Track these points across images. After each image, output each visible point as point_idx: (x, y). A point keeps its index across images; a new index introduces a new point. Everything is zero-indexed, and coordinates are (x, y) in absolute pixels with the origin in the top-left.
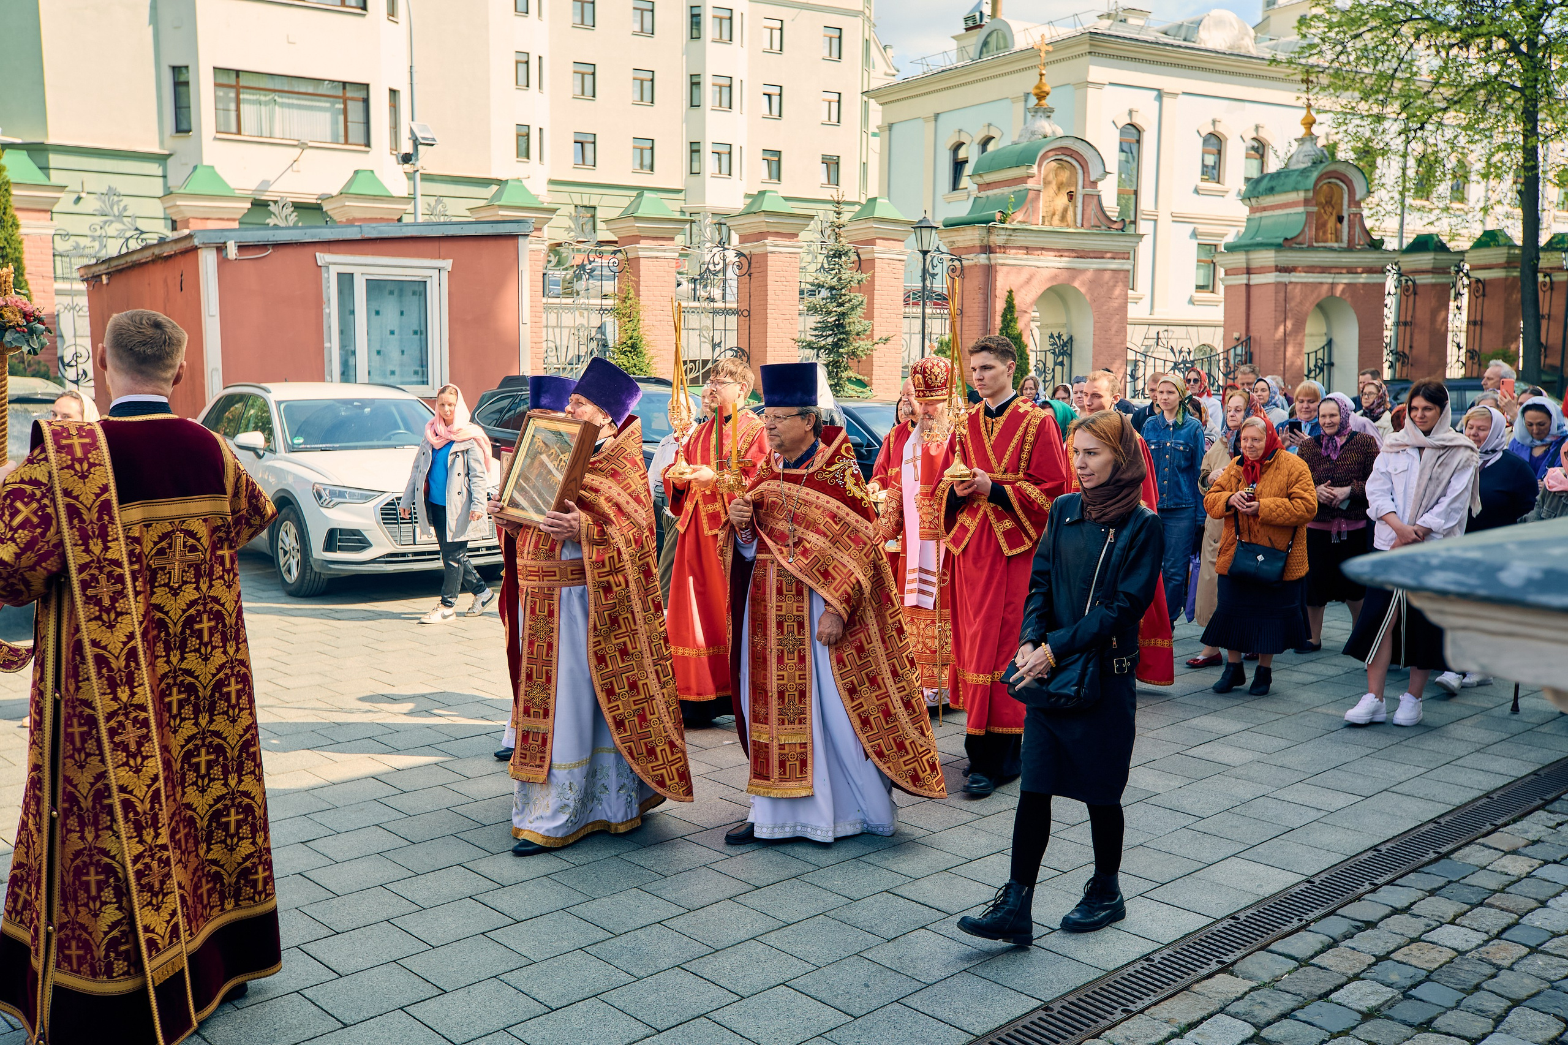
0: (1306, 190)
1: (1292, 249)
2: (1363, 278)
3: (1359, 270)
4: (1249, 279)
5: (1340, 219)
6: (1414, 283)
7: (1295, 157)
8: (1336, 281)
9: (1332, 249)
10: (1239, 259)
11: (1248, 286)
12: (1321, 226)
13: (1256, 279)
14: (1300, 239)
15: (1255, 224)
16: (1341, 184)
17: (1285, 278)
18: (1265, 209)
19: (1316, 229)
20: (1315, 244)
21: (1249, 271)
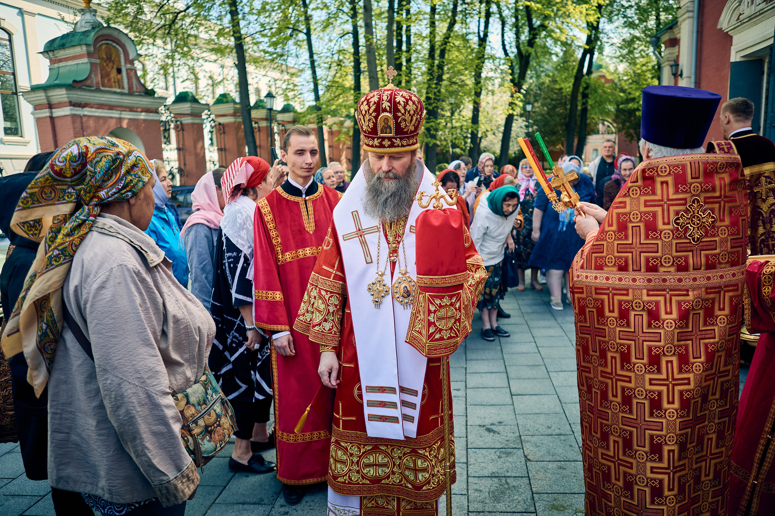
0: (87, 45)
1: (80, 89)
2: (143, 116)
3: (139, 110)
4: (51, 113)
5: (119, 71)
6: (181, 123)
7: (79, 23)
8: (122, 116)
9: (115, 93)
10: (41, 96)
11: (52, 118)
12: (105, 75)
13: (57, 113)
14: (88, 82)
15: (55, 72)
16: (118, 47)
17: (79, 111)
18: (60, 61)
19: (102, 78)
20: (102, 88)
21: (51, 106)
